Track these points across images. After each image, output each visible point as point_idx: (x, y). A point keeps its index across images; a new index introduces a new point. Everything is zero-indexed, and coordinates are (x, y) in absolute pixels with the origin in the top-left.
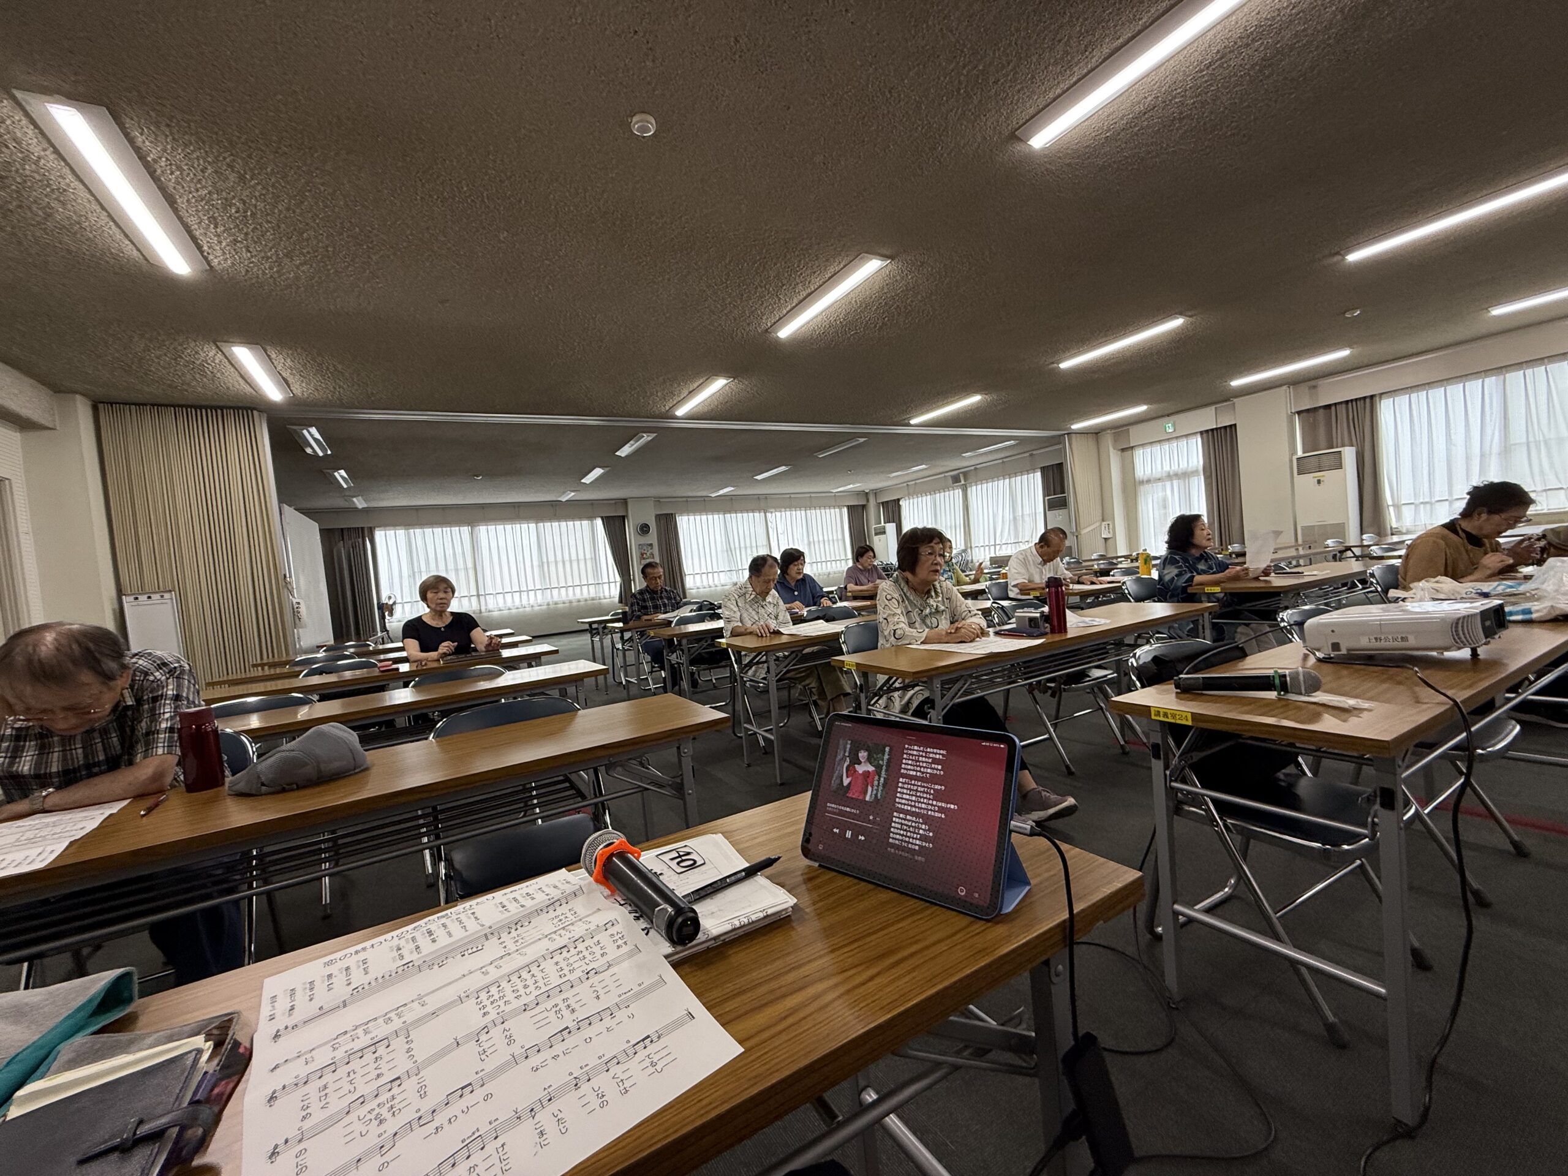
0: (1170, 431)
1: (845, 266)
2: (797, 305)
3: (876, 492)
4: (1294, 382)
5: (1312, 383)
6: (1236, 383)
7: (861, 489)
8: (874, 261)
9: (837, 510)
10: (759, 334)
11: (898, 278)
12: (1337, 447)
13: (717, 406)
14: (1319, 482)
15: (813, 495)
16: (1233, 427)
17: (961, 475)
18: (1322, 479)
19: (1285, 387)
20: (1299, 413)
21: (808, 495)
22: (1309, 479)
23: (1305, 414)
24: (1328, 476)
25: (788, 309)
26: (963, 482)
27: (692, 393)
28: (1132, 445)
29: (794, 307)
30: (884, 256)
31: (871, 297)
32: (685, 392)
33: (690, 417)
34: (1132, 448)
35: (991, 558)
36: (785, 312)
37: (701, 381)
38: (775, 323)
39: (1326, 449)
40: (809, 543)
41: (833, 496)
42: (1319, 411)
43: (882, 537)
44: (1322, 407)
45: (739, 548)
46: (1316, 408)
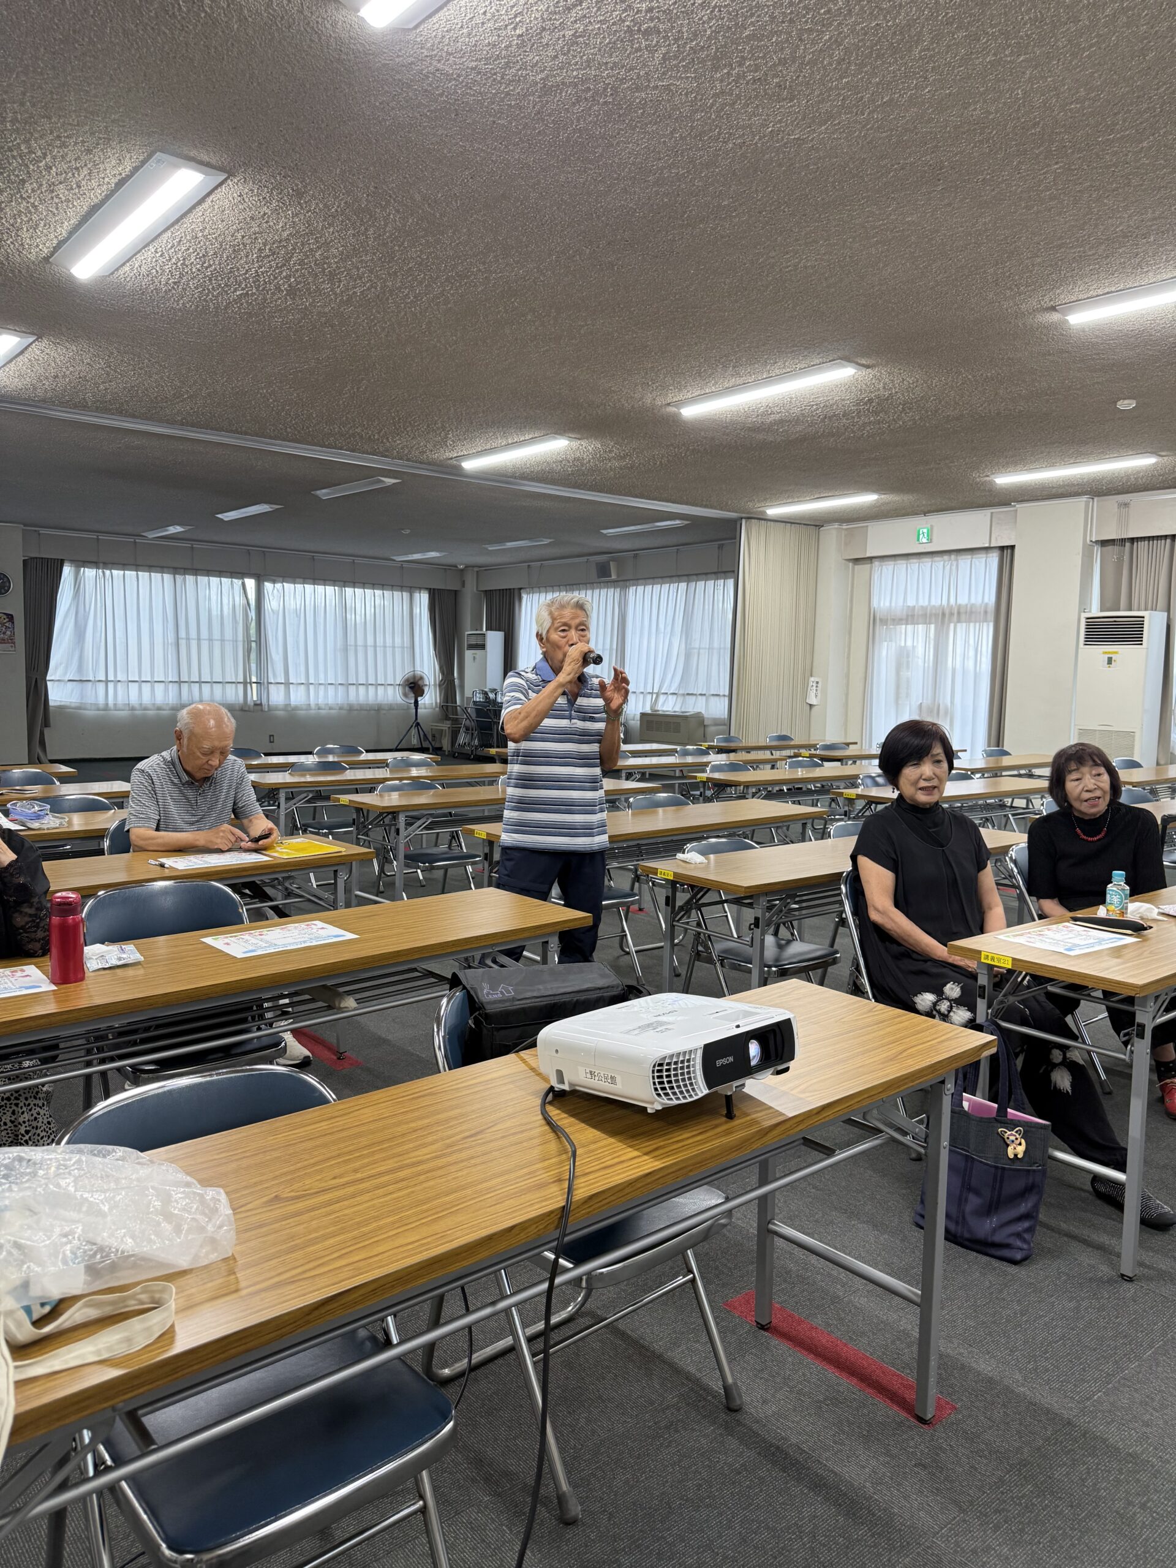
0: (925, 540)
2: (81, 223)
3: (481, 570)
4: (1098, 492)
5: (1121, 498)
6: (1005, 480)
7: (451, 560)
8: (182, 168)
9: (406, 595)
10: (33, 263)
11: (267, 211)
12: (1139, 610)
14: (1110, 661)
15: (358, 560)
16: (1013, 547)
17: (612, 565)
18: (1114, 657)
19: (1084, 498)
20: (1104, 543)
21: (349, 559)
22: (1099, 652)
23: (1110, 548)
24: (1123, 652)
25: (69, 227)
26: (614, 577)
28: (868, 555)
29: (78, 226)
30: (202, 163)
34: (871, 559)
35: (643, 715)
36: (63, 232)
38: (54, 249)
39: (1130, 610)
40: (346, 649)
41: (402, 567)
42: (1128, 544)
43: (479, 652)
44: (1132, 540)
45: (199, 639)
46: (1123, 541)
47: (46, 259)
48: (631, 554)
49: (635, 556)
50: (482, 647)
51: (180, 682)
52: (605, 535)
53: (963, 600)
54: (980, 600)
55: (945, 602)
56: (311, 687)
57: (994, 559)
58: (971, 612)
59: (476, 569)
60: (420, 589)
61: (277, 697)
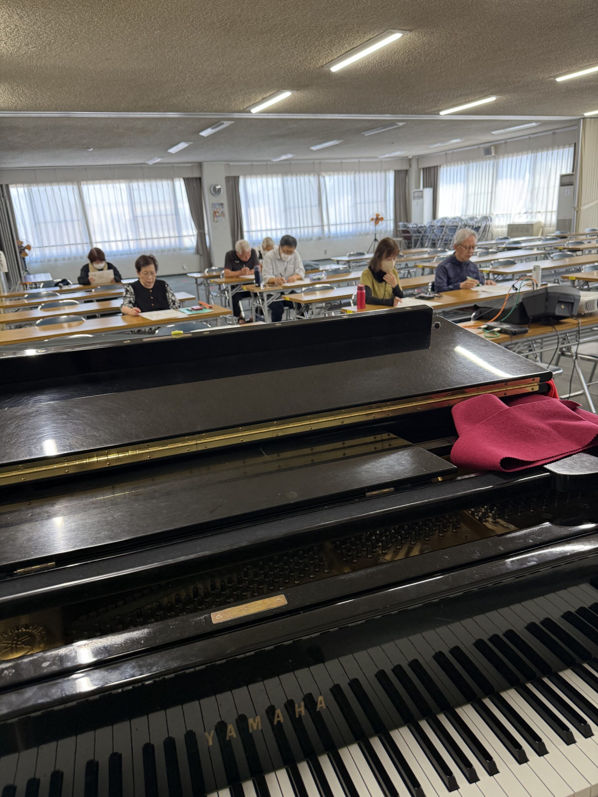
1: (377, 36)
2: (344, 54)
7: (405, 155)
8: (397, 33)
10: (317, 68)
11: (416, 39)
13: (283, 106)
15: (362, 160)
17: (493, 149)
21: (357, 160)
25: (338, 56)
26: (493, 154)
27: (264, 100)
29: (342, 55)
30: (404, 31)
31: (398, 49)
32: (260, 98)
33: (263, 112)
35: (509, 225)
36: (336, 57)
37: (273, 93)
38: (329, 62)
40: (356, 205)
41: (381, 161)
43: (420, 201)
45: (295, 208)
47: (322, 66)
48: (503, 142)
49: (506, 143)
50: (422, 197)
52: (494, 134)
59: (417, 157)
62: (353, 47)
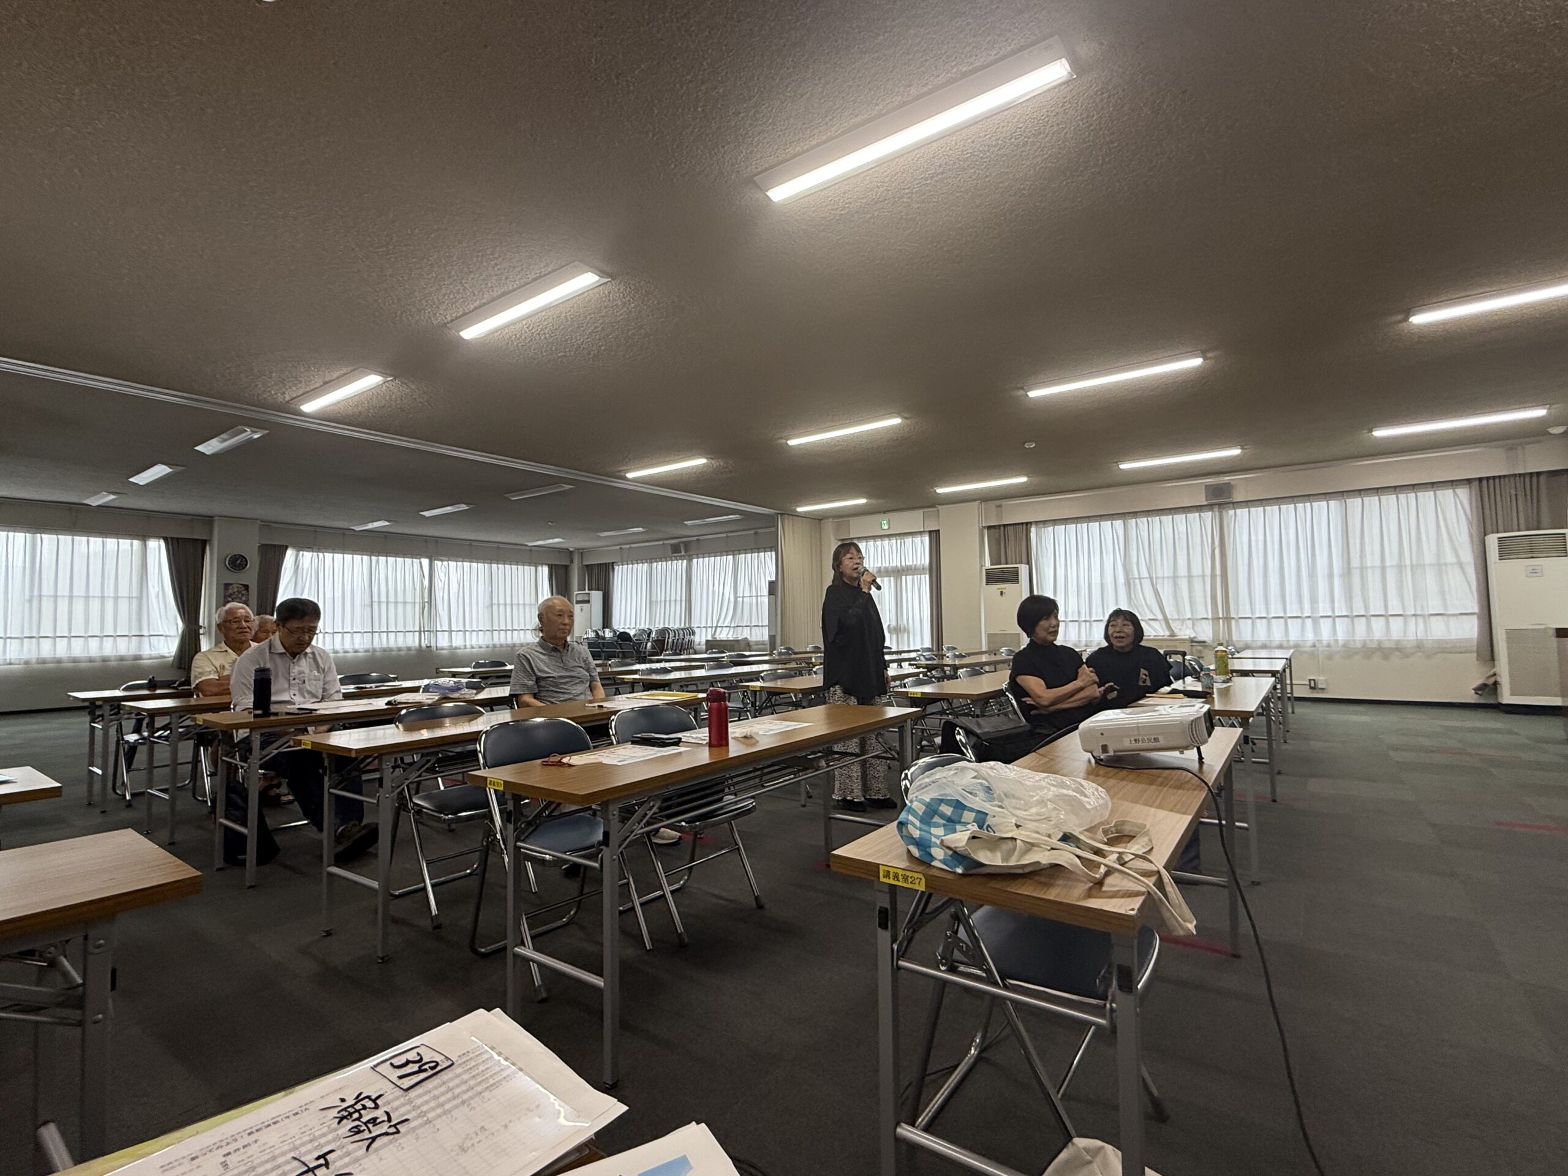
0: (886, 528)
1: (554, 270)
2: (488, 302)
3: (582, 552)
4: (985, 498)
5: (998, 502)
6: (942, 491)
8: (590, 273)
9: (533, 569)
10: (433, 327)
11: (619, 303)
12: (1013, 564)
13: (368, 410)
14: (1002, 593)
16: (938, 532)
17: (685, 545)
18: (1004, 591)
19: (978, 502)
20: (989, 528)
21: (496, 545)
23: (992, 531)
25: (477, 303)
27: (328, 385)
29: (485, 304)
30: (601, 273)
31: (585, 317)
33: (324, 416)
36: (472, 307)
37: (344, 370)
38: (457, 318)
39: (1007, 564)
40: (492, 605)
41: (531, 550)
42: (1002, 528)
43: (584, 605)
44: (1005, 526)
45: (387, 603)
46: (1000, 526)
48: (695, 538)
49: (698, 540)
50: (588, 601)
51: (373, 632)
52: (687, 526)
53: (909, 563)
54: (919, 563)
55: (899, 564)
56: (467, 633)
57: (926, 539)
58: (915, 569)
59: (580, 551)
60: (542, 564)
61: (443, 641)
62: (505, 289)
